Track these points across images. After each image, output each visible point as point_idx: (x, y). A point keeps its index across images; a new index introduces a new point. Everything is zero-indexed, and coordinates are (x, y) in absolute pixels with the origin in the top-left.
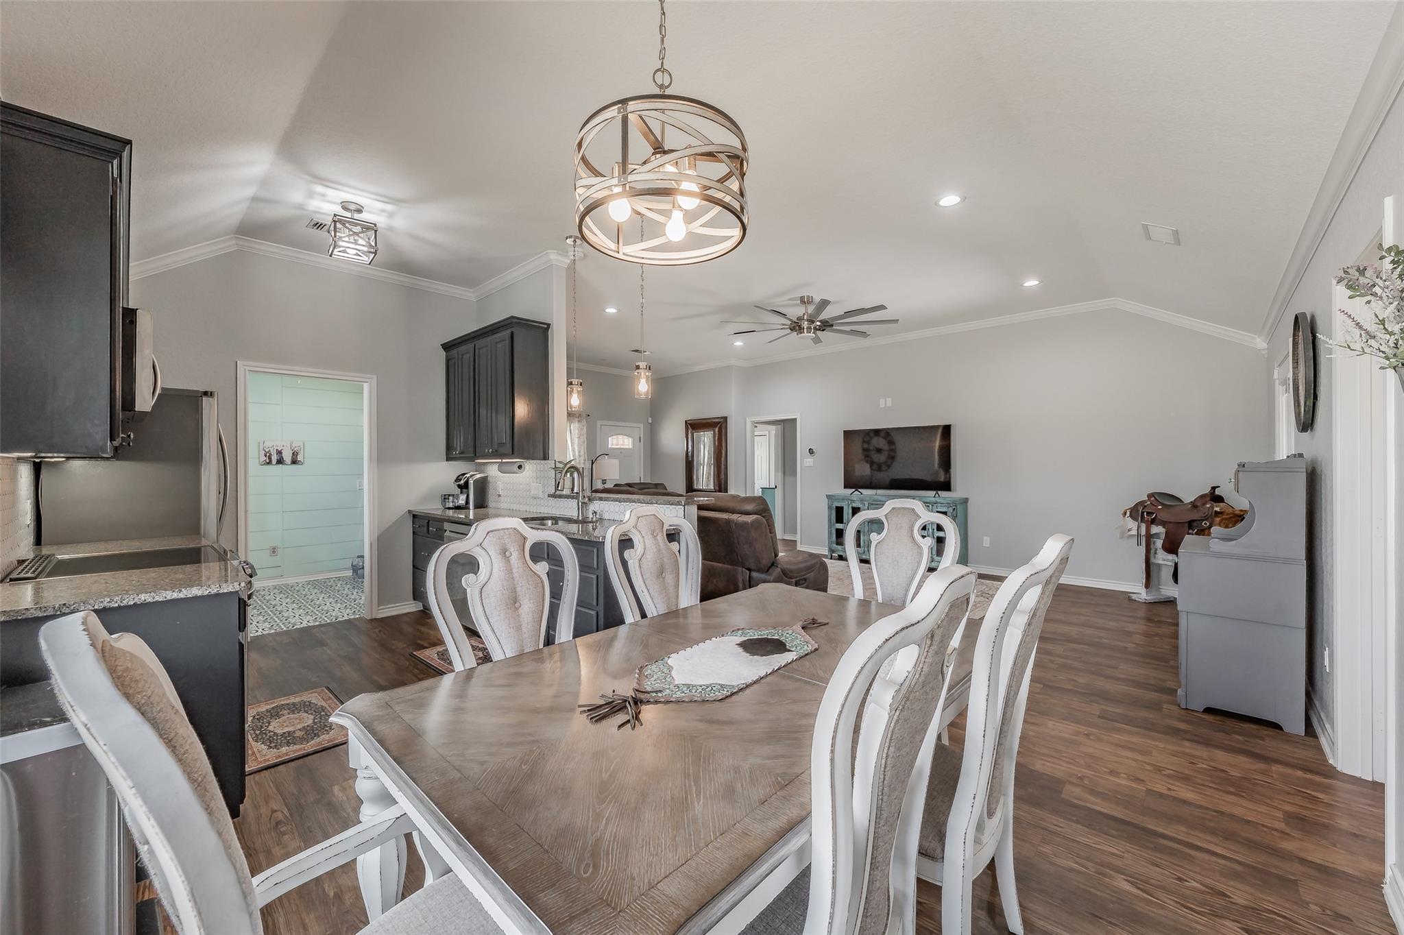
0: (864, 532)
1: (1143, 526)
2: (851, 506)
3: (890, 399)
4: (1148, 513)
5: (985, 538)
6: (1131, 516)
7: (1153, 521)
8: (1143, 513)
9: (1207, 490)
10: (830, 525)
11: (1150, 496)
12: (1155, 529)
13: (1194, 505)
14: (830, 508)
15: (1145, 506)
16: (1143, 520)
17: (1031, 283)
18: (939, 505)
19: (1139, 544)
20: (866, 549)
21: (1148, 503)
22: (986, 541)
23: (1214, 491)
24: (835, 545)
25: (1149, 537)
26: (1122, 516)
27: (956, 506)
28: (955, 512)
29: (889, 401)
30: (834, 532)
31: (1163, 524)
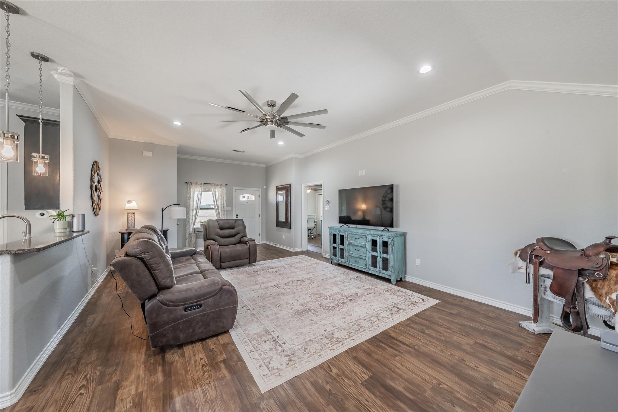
0: (346, 250)
1: (532, 267)
2: (339, 234)
3: (364, 170)
4: (536, 256)
5: (417, 259)
6: (521, 257)
7: (541, 264)
8: (531, 256)
9: (601, 240)
10: (331, 245)
11: (538, 240)
12: (543, 271)
13: (584, 253)
14: (330, 234)
15: (534, 249)
16: (531, 261)
17: (426, 69)
18: (384, 237)
19: (528, 281)
20: (347, 260)
21: (538, 247)
22: (418, 262)
23: (610, 242)
24: (333, 256)
25: (537, 277)
26: (513, 255)
27: (393, 238)
28: (393, 242)
29: (364, 171)
30: (332, 248)
31: (551, 268)
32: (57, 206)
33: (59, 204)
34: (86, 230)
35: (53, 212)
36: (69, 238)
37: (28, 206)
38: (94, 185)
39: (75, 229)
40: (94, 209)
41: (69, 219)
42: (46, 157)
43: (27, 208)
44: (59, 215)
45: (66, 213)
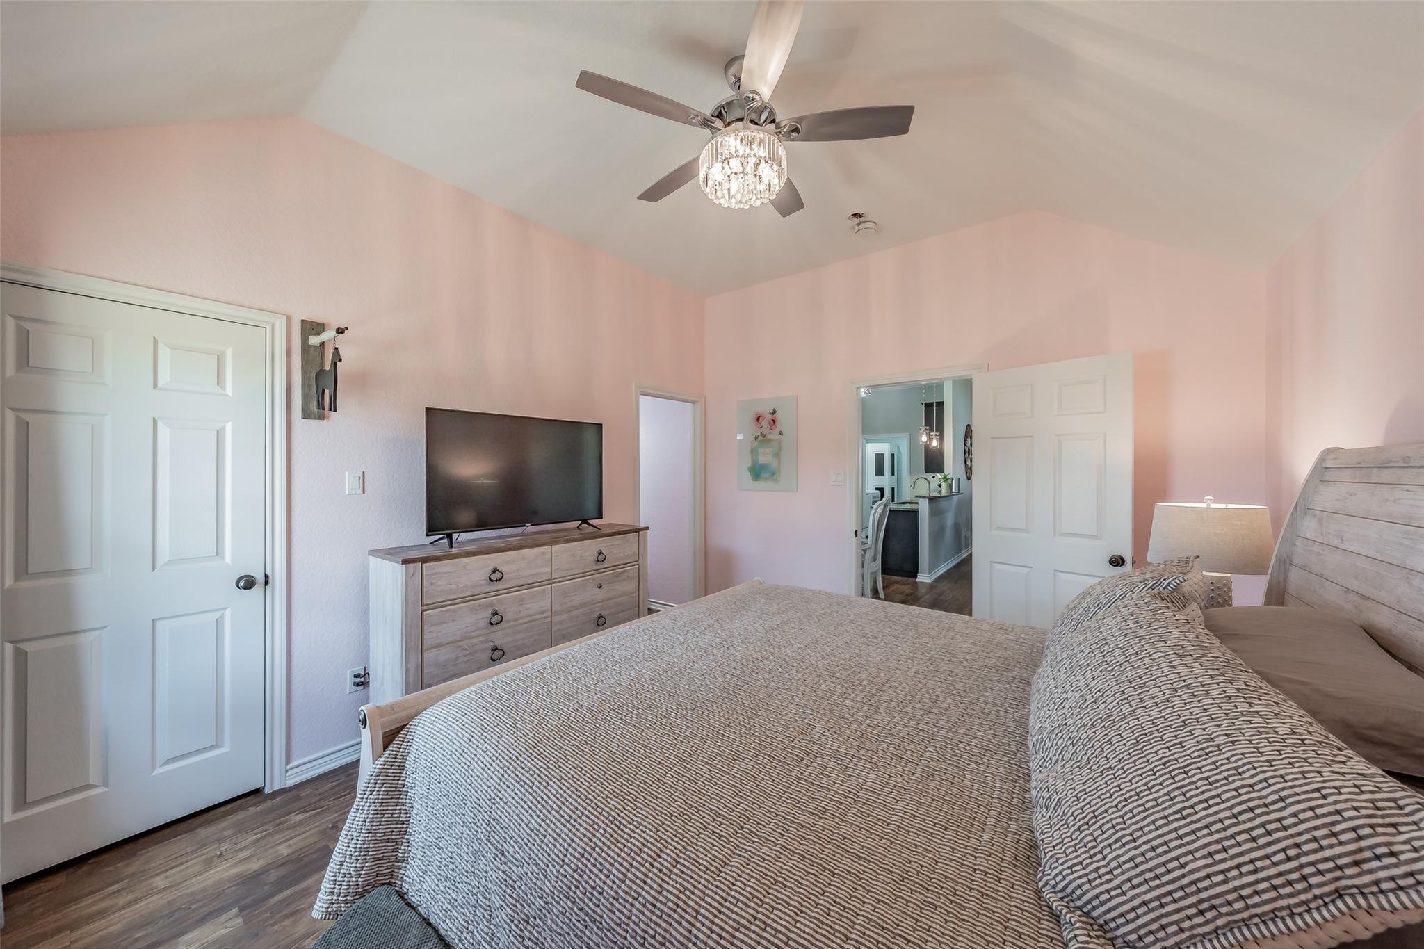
32: (941, 471)
33: (943, 470)
34: (961, 492)
35: (939, 476)
36: (950, 495)
37: (927, 471)
38: (967, 450)
39: (953, 490)
40: (967, 473)
41: (950, 481)
42: (938, 434)
43: (926, 472)
44: (944, 478)
45: (948, 477)
